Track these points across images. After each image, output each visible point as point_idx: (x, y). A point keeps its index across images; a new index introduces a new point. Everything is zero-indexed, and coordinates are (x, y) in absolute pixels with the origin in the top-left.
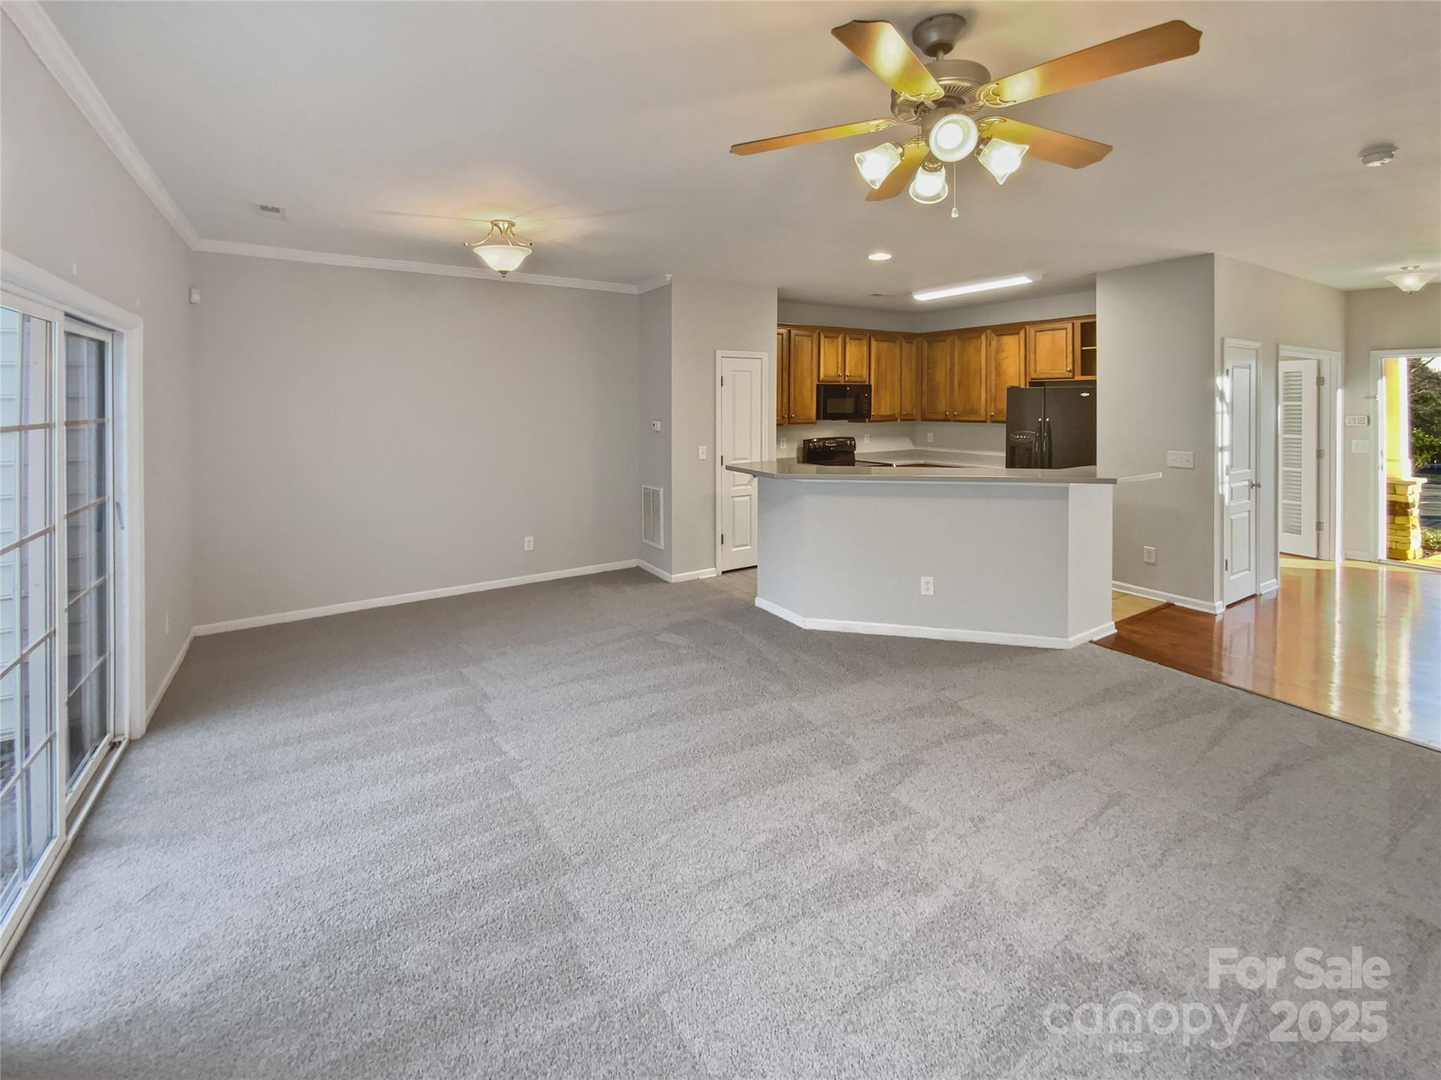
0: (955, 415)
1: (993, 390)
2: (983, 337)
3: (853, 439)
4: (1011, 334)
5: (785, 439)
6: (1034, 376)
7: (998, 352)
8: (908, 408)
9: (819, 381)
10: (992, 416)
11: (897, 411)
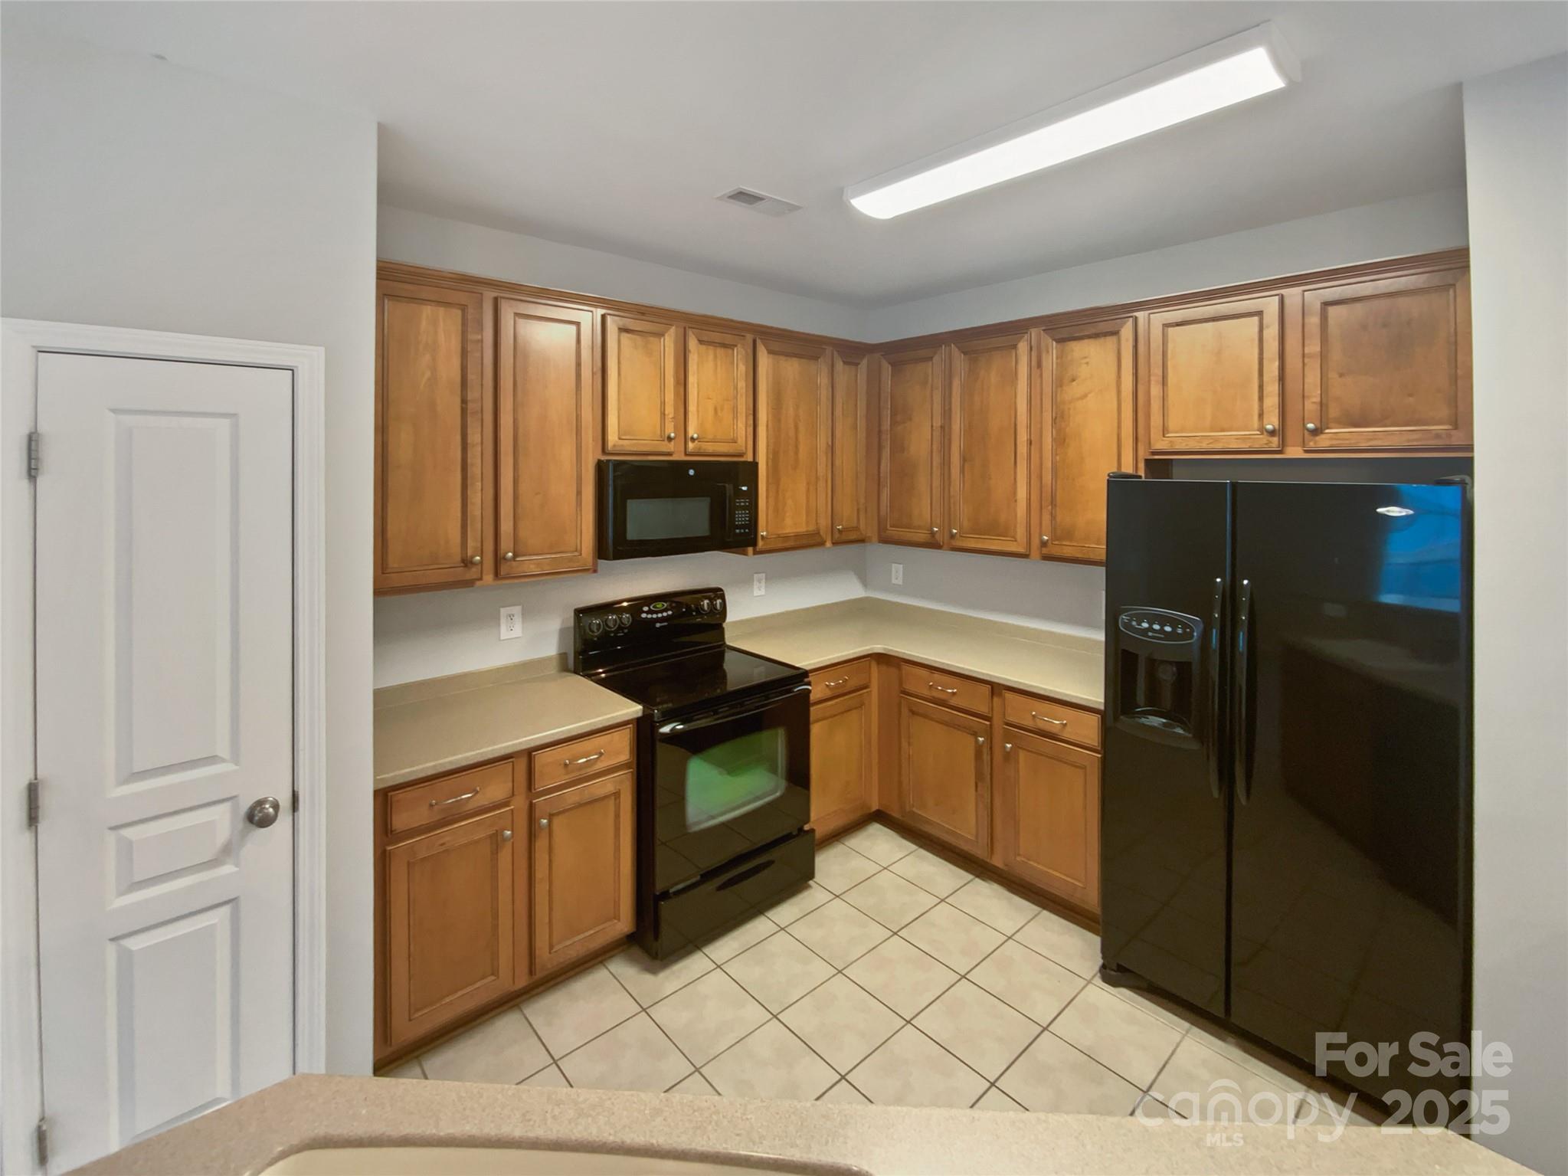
0: (952, 536)
1: (1048, 478)
2: (1023, 347)
3: (717, 593)
4: (1096, 336)
5: (516, 610)
6: (1161, 444)
7: (1059, 383)
8: (847, 512)
9: (604, 451)
10: (1044, 544)
11: (824, 522)
